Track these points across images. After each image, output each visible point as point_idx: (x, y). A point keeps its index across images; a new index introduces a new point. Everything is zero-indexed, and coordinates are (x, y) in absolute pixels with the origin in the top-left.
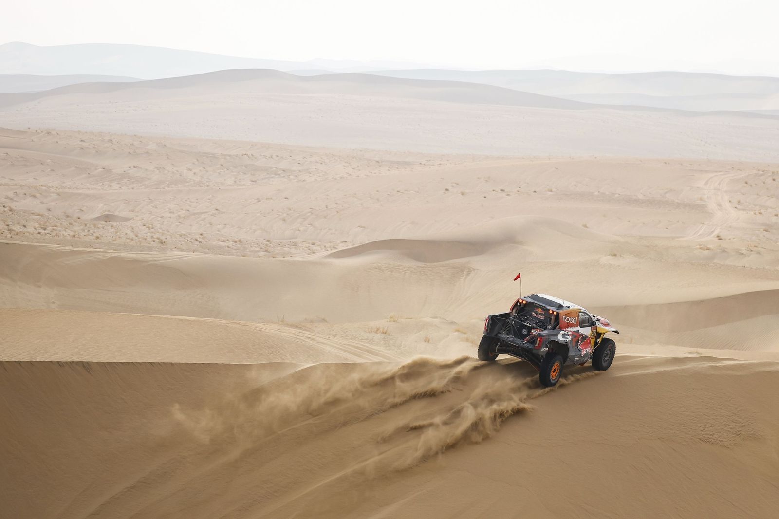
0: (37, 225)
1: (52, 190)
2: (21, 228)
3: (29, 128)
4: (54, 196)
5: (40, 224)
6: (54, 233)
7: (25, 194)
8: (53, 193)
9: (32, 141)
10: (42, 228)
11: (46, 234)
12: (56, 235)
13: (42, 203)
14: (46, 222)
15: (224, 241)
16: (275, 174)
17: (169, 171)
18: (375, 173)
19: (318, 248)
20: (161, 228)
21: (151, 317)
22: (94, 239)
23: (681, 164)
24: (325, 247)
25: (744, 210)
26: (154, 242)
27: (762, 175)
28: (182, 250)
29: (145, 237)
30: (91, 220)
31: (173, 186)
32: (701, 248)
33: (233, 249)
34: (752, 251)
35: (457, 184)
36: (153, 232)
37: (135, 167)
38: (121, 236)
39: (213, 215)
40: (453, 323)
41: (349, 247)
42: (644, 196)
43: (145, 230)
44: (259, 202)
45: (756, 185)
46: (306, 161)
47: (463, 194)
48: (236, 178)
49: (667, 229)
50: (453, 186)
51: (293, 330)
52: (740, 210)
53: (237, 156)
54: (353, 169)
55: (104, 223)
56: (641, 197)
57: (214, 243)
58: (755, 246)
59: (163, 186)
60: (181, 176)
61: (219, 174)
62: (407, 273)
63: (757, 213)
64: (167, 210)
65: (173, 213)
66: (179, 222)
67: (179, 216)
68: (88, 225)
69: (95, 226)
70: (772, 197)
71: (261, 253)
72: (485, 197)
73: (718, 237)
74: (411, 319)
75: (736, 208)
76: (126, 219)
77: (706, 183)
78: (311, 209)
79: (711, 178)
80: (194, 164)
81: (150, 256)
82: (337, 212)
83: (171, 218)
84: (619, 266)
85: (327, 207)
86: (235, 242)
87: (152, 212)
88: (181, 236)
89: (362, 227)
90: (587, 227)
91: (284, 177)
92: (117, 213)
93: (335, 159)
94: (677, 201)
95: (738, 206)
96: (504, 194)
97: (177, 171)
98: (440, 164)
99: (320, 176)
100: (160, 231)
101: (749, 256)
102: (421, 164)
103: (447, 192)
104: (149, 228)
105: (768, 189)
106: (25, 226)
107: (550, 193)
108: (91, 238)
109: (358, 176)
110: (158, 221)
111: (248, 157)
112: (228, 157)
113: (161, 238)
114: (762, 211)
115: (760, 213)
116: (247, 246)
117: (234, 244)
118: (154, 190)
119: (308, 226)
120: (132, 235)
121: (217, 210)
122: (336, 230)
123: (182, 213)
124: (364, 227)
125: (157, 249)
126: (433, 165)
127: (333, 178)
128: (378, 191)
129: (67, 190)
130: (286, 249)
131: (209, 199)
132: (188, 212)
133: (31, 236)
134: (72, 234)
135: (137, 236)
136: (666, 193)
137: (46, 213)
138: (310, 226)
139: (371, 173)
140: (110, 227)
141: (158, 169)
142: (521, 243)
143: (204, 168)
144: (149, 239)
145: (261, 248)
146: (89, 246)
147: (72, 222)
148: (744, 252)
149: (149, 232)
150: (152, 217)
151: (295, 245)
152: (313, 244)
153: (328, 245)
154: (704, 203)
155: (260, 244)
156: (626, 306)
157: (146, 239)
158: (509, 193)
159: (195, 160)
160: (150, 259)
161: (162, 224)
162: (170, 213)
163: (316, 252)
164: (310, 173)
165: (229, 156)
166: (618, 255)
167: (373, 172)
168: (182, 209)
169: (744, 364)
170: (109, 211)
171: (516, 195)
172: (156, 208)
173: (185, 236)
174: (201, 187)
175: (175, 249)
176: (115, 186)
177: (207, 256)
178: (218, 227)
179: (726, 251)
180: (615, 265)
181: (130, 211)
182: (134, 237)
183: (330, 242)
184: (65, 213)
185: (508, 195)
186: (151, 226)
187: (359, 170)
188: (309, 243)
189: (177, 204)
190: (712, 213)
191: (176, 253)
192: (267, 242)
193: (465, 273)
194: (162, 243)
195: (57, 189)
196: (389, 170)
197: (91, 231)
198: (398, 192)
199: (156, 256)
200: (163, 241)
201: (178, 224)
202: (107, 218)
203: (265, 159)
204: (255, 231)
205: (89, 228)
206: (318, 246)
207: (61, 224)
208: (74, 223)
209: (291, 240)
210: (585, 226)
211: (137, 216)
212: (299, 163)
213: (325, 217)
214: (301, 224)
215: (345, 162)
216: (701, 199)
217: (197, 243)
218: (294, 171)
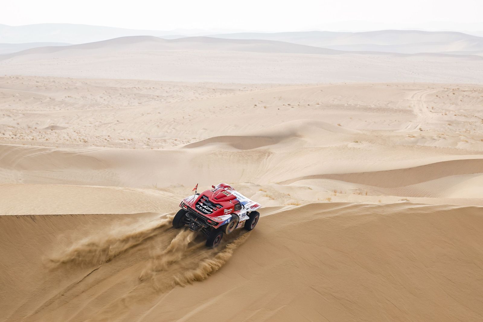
0: (11, 133)
1: (20, 112)
2: (1, 135)
3: (6, 75)
4: (21, 115)
5: (13, 133)
6: (21, 137)
7: (4, 115)
8: (21, 114)
9: (8, 83)
10: (14, 135)
11: (16, 138)
12: (22, 139)
13: (14, 120)
14: (16, 131)
15: (122, 140)
16: (153, 99)
17: (89, 99)
18: (212, 96)
19: (178, 142)
20: (84, 133)
21: (77, 186)
22: (45, 141)
23: (398, 86)
24: (183, 141)
25: (435, 112)
26: (80, 141)
27: (447, 91)
28: (97, 146)
29: (75, 139)
30: (43, 129)
31: (92, 108)
32: (409, 137)
33: (128, 144)
34: (440, 137)
35: (262, 102)
36: (80, 136)
37: (69, 97)
38: (61, 138)
39: (116, 124)
40: (258, 185)
41: (197, 142)
42: (375, 105)
43: (75, 134)
44: (143, 116)
45: (443, 97)
46: (171, 90)
47: (265, 107)
48: (129, 102)
49: (389, 125)
50: (259, 103)
51: (161, 192)
52: (433, 113)
53: (129, 88)
54: (199, 94)
55: (51, 131)
56: (373, 106)
57: (117, 141)
58: (442, 134)
59: (85, 108)
60: (96, 101)
61: (119, 99)
62: (231, 156)
63: (444, 115)
64: (88, 122)
65: (92, 124)
66: (95, 129)
67: (95, 125)
68: (41, 132)
69: (45, 133)
70: (453, 104)
71: (145, 146)
72: (279, 109)
73: (420, 129)
74: (233, 184)
75: (431, 111)
76: (64, 128)
77: (413, 97)
78: (174, 119)
79: (416, 94)
80: (104, 94)
81: (77, 150)
82: (190, 120)
83: (90, 126)
84: (360, 148)
85: (183, 117)
86: (129, 140)
87: (79, 124)
88: (97, 137)
89: (205, 129)
90: (340, 126)
91: (158, 100)
92: (58, 125)
93: (188, 89)
94: (395, 108)
95: (432, 111)
96: (290, 107)
97: (94, 99)
98: (251, 90)
99: (179, 99)
100: (84, 135)
101: (438, 140)
102: (240, 90)
103: (255, 106)
104: (77, 133)
105: (450, 99)
106: (4, 134)
107: (318, 105)
108: (43, 140)
109: (202, 99)
110: (83, 129)
111: (136, 89)
112: (124, 90)
113: (85, 139)
114: (447, 113)
115: (446, 114)
116: (136, 142)
117: (129, 141)
118: (81, 110)
119: (172, 129)
120: (67, 138)
121: (118, 121)
122: (189, 131)
123: (97, 124)
124: (206, 129)
125: (82, 146)
126: (247, 91)
127: (187, 100)
128: (214, 107)
129: (28, 112)
130: (160, 144)
131: (113, 115)
132: (100, 123)
133: (7, 140)
134: (32, 138)
135: (70, 138)
136: (388, 104)
137: (16, 126)
138: (173, 129)
139: (210, 96)
140: (54, 133)
141: (83, 97)
142: (300, 136)
143: (110, 96)
144: (78, 139)
145: (145, 143)
146: (41, 145)
147: (32, 131)
148: (436, 138)
149: (78, 136)
150: (79, 126)
151: (165, 141)
152: (176, 140)
153: (184, 141)
154: (411, 109)
155: (144, 141)
156: (364, 173)
157: (75, 140)
158: (293, 107)
159: (105, 92)
160: (77, 152)
161: (85, 131)
162: (90, 124)
163: (177, 145)
164: (173, 98)
165: (125, 88)
166: (359, 142)
167: (211, 96)
168: (97, 121)
169: (429, 206)
170: (53, 124)
171: (297, 107)
172: (82, 121)
173: (99, 137)
174: (108, 108)
175: (93, 146)
176: (57, 108)
177: (111, 149)
178: (119, 131)
179: (425, 138)
180: (357, 148)
181: (66, 123)
182: (69, 139)
183: (186, 139)
184: (28, 125)
185: (292, 107)
186: (79, 132)
187: (203, 95)
188: (173, 140)
189: (94, 118)
190: (416, 115)
191: (93, 147)
192: (149, 140)
193: (267, 155)
194: (85, 142)
195: (23, 112)
196: (221, 95)
197: (43, 136)
198: (226, 107)
199: (81, 150)
200: (86, 141)
201: (95, 130)
202: (53, 128)
203: (146, 90)
204: (141, 133)
205: (42, 134)
206: (179, 141)
207: (25, 132)
208: (33, 131)
209: (162, 138)
210: (339, 125)
211: (70, 126)
212: (167, 92)
213: (183, 124)
214: (168, 128)
215: (194, 90)
216: (410, 107)
217: (107, 141)
218: (164, 97)
